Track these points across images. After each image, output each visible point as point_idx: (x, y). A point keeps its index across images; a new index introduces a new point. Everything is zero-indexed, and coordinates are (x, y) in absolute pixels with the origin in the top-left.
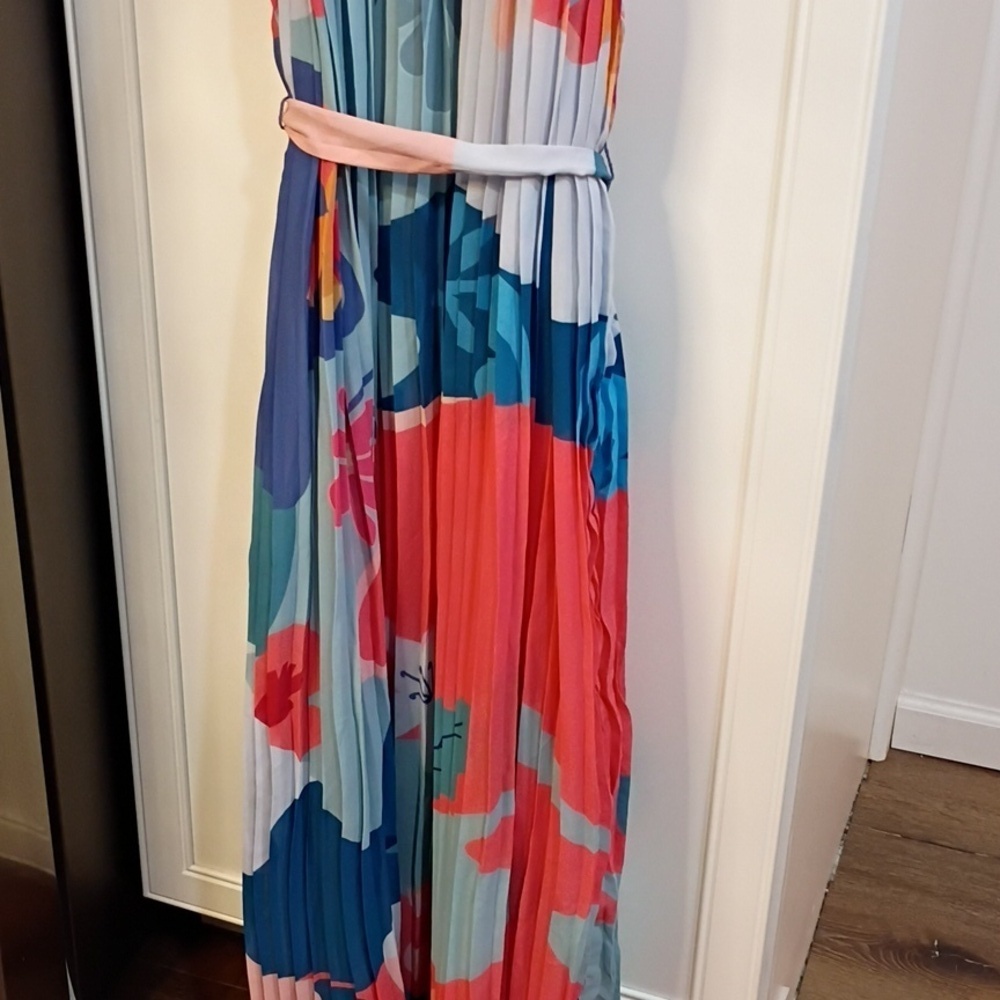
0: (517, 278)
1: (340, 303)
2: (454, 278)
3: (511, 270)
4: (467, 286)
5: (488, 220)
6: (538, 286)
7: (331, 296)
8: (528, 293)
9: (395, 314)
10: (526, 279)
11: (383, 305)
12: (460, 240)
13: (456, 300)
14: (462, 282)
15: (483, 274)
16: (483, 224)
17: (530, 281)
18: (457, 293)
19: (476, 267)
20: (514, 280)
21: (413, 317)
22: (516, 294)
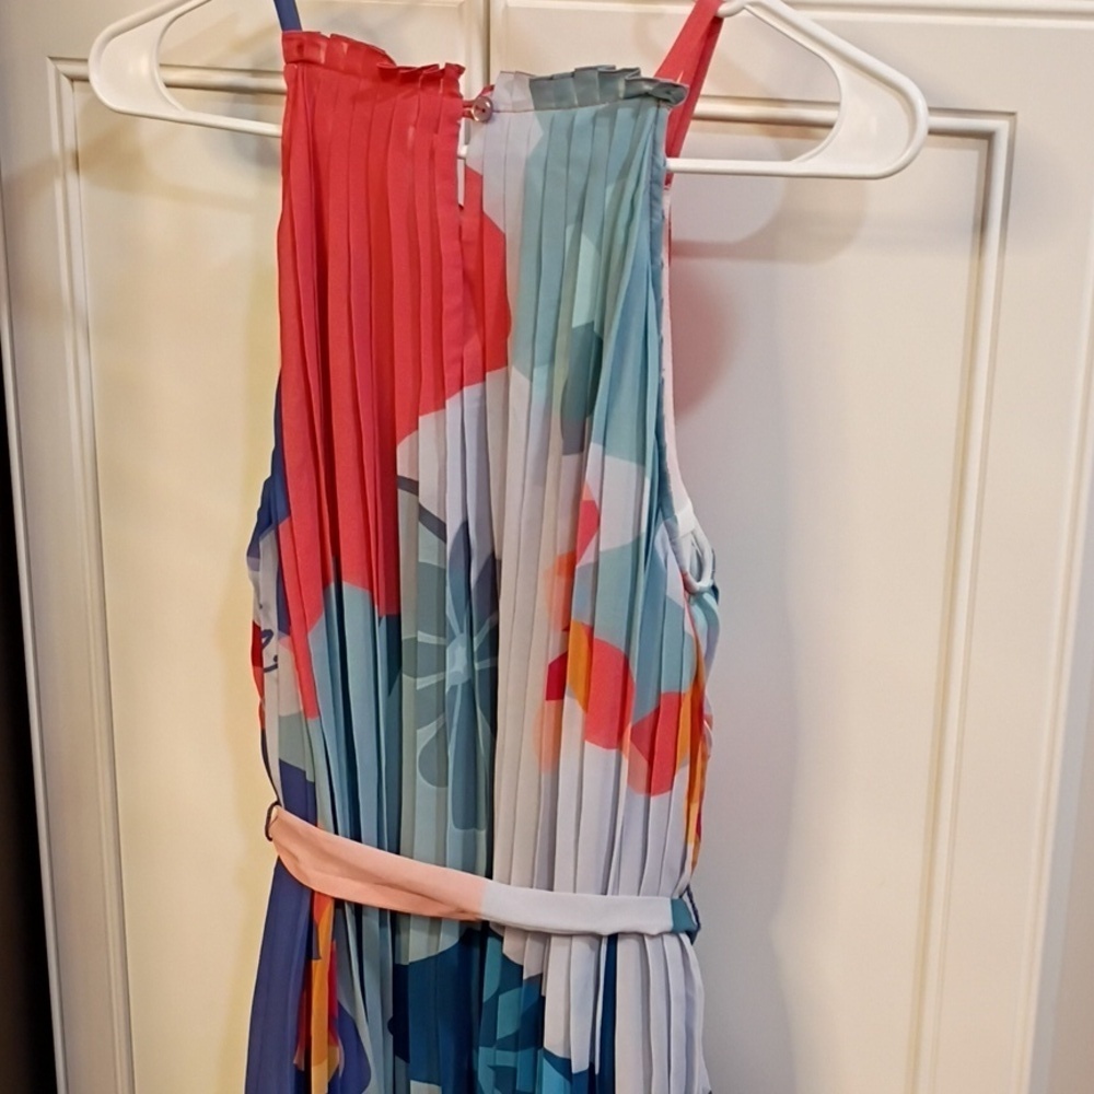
0: (568, 1062)
1: (337, 1070)
2: (489, 1045)
3: (559, 1053)
4: (506, 1058)
5: (530, 979)
6: (597, 1071)
7: (325, 1063)
8: (585, 1083)
9: (414, 1079)
10: (579, 1064)
11: (401, 1062)
12: (495, 997)
13: (491, 1072)
14: (499, 1053)
15: (524, 1047)
16: (524, 983)
17: (586, 1066)
18: (492, 1064)
19: (516, 1035)
20: (564, 1065)
21: (439, 1085)
22: (568, 1083)
